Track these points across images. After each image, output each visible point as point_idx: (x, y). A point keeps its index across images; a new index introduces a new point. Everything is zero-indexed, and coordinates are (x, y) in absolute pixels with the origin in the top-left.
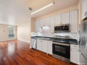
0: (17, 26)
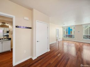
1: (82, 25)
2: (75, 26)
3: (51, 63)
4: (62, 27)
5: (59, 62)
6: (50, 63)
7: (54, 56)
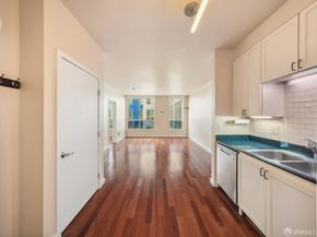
0: (187, 97)
1: (167, 97)
2: (157, 97)
3: (132, 216)
4: (126, 96)
5: (150, 201)
6: (129, 220)
7: (131, 193)
